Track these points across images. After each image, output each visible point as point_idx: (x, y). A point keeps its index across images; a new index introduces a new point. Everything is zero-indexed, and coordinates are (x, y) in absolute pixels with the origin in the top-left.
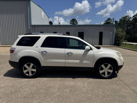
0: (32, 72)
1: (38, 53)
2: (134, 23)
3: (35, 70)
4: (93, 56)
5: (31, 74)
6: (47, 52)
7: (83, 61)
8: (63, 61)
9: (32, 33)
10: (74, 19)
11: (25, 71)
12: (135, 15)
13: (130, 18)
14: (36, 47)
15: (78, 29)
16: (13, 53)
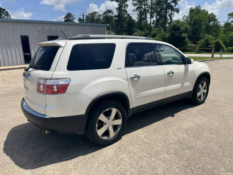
0: (115, 127)
3: (119, 122)
5: (112, 134)
6: (139, 77)
7: (184, 84)
9: (91, 36)
11: (100, 132)
12: (106, 12)
13: (100, 15)
14: (118, 69)
15: (47, 29)
16: (65, 94)
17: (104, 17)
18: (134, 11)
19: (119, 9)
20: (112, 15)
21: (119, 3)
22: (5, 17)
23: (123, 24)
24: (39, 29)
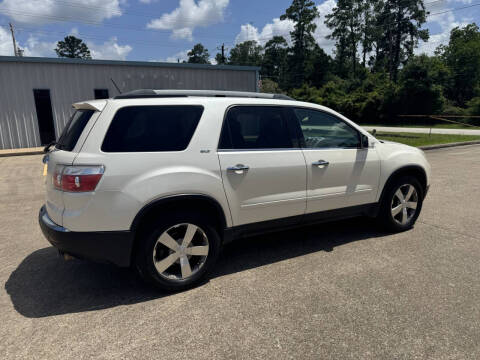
1: (213, 175)
2: (269, 64)
3: (202, 251)
7: (355, 187)
8: (300, 195)
9: (157, 92)
10: (73, 38)
11: (161, 266)
12: (271, 42)
13: (260, 48)
14: (202, 152)
15: (143, 76)
16: (93, 193)
17: (267, 51)
18: (328, 37)
19: (298, 34)
20: (284, 47)
21: (296, 23)
22: (81, 55)
23: (304, 65)
24: (129, 76)
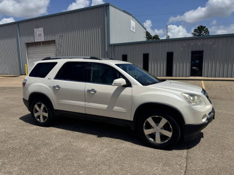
0: (44, 117)
3: (46, 115)
4: (131, 98)
5: (42, 120)
6: (60, 88)
7: (113, 107)
10: (202, 26)
11: (36, 115)
14: (48, 79)
